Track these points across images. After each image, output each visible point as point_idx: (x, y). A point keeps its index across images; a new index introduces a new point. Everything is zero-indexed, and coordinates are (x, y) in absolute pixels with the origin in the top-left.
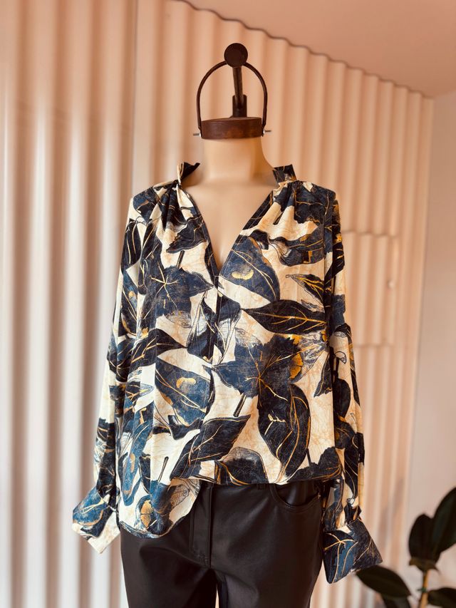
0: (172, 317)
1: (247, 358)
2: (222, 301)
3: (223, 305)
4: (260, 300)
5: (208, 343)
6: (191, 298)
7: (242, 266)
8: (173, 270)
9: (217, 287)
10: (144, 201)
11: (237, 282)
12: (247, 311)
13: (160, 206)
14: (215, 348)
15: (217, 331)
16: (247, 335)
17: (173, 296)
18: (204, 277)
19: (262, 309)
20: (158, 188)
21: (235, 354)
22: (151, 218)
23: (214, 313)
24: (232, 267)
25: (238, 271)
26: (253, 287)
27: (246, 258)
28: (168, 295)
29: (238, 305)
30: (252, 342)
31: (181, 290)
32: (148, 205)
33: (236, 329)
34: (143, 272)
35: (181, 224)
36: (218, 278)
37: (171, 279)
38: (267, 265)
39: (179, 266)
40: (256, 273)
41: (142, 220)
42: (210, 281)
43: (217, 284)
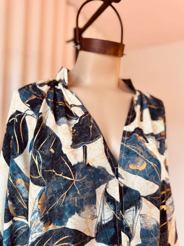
0: (83, 213)
1: (151, 239)
2: (124, 190)
3: (125, 194)
4: (154, 187)
5: (116, 230)
6: (96, 190)
7: (137, 159)
8: (81, 166)
9: (118, 178)
10: (31, 96)
11: (134, 172)
12: (146, 197)
13: (47, 101)
14: (123, 234)
15: (122, 219)
16: (148, 218)
17: (83, 193)
18: (107, 170)
19: (155, 194)
20: (42, 85)
21: (141, 237)
22: (40, 112)
23: (117, 202)
24: (128, 160)
25: (133, 163)
26: (147, 176)
27: (138, 151)
28: (78, 192)
29: (137, 193)
30: (152, 224)
31: (89, 185)
32: (36, 99)
33: (141, 215)
34: (37, 163)
35: (72, 119)
36: (117, 169)
37: (80, 175)
38: (154, 157)
39: (86, 161)
40: (148, 165)
41: (31, 112)
42: (111, 173)
43: (117, 176)
